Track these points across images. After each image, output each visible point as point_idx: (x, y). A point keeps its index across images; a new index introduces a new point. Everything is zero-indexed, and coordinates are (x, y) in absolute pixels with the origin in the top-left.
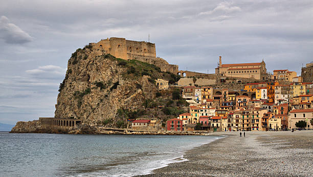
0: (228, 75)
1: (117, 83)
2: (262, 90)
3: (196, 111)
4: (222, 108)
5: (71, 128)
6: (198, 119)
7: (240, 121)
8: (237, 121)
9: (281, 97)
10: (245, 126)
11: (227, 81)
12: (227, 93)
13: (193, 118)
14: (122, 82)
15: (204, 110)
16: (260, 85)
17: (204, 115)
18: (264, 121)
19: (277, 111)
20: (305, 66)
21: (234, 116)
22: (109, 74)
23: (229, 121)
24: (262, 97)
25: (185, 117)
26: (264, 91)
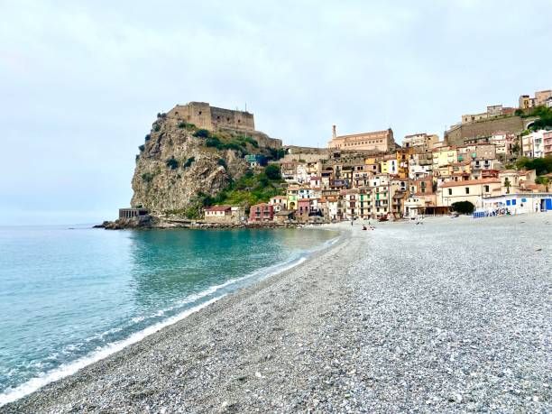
0: (343, 148)
1: (192, 159)
2: (390, 162)
3: (294, 192)
4: (333, 188)
5: (128, 220)
6: (296, 202)
7: (356, 204)
8: (353, 204)
9: (418, 169)
10: (365, 212)
11: (343, 156)
12: (341, 168)
13: (289, 202)
14: (198, 157)
15: (305, 191)
16: (387, 157)
17: (306, 197)
18: (396, 203)
19: (415, 188)
20: (448, 129)
21: (348, 197)
22: (185, 148)
23: (340, 205)
24: (390, 172)
25: (278, 201)
26: (393, 163)
